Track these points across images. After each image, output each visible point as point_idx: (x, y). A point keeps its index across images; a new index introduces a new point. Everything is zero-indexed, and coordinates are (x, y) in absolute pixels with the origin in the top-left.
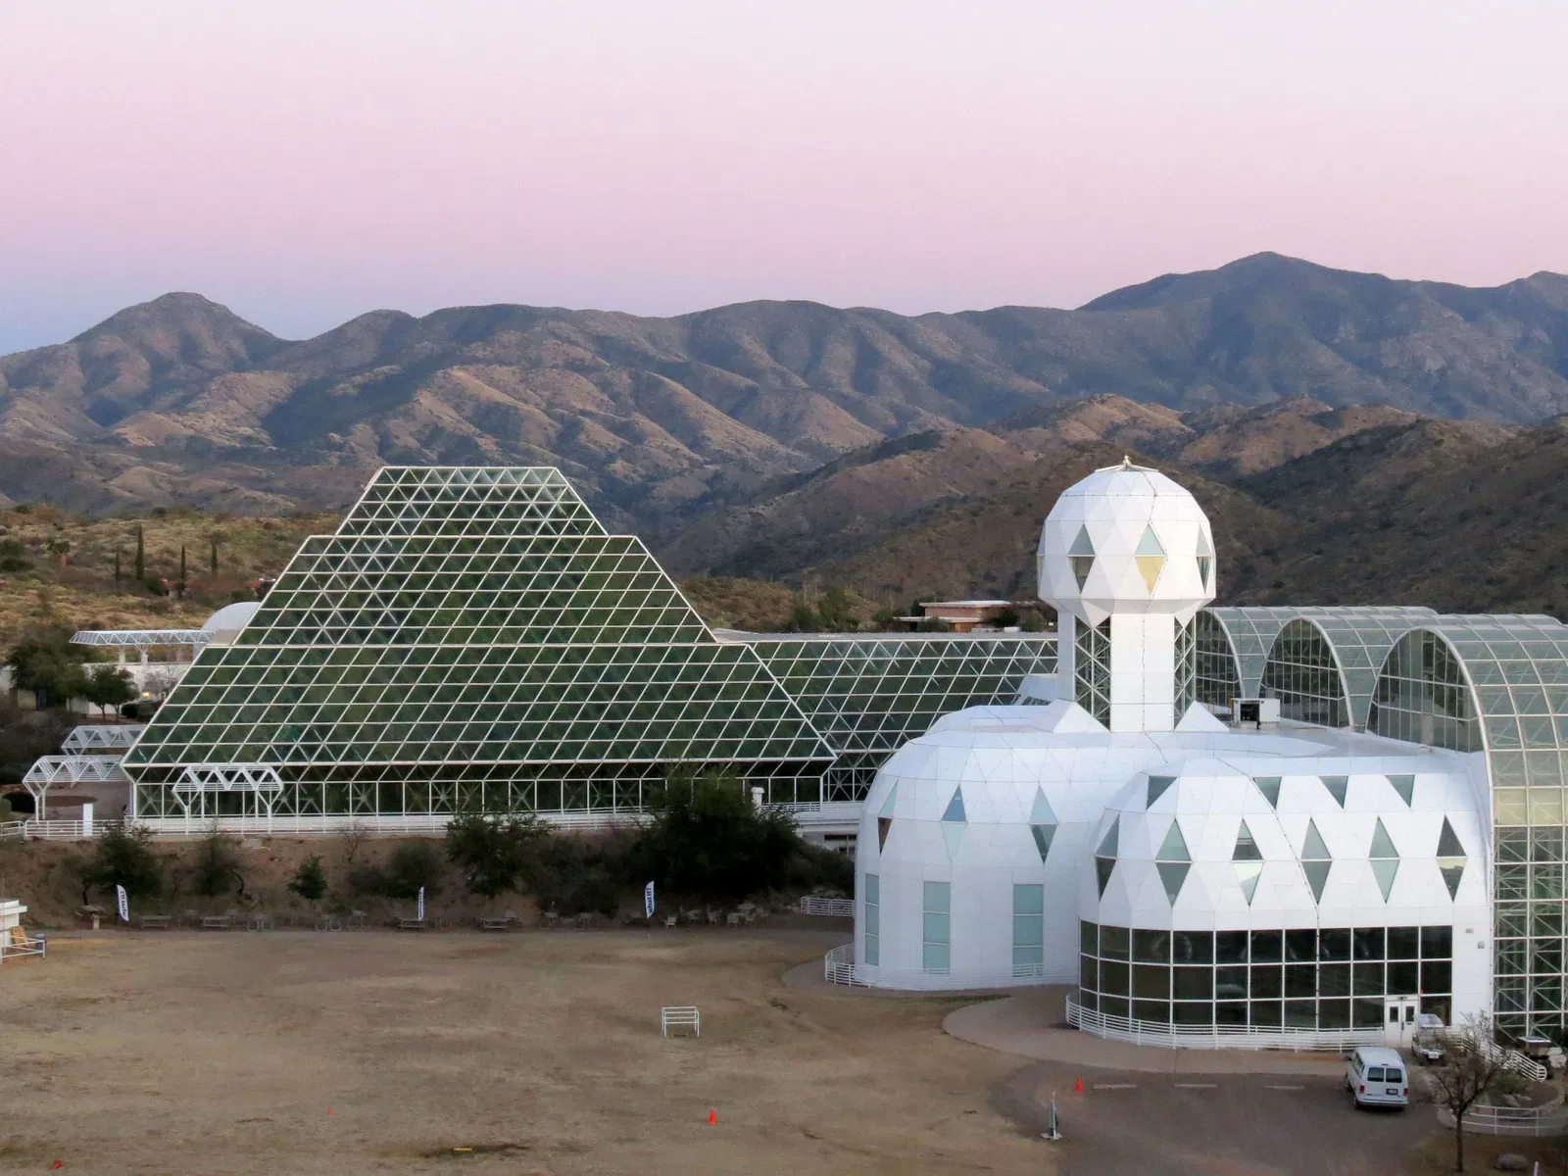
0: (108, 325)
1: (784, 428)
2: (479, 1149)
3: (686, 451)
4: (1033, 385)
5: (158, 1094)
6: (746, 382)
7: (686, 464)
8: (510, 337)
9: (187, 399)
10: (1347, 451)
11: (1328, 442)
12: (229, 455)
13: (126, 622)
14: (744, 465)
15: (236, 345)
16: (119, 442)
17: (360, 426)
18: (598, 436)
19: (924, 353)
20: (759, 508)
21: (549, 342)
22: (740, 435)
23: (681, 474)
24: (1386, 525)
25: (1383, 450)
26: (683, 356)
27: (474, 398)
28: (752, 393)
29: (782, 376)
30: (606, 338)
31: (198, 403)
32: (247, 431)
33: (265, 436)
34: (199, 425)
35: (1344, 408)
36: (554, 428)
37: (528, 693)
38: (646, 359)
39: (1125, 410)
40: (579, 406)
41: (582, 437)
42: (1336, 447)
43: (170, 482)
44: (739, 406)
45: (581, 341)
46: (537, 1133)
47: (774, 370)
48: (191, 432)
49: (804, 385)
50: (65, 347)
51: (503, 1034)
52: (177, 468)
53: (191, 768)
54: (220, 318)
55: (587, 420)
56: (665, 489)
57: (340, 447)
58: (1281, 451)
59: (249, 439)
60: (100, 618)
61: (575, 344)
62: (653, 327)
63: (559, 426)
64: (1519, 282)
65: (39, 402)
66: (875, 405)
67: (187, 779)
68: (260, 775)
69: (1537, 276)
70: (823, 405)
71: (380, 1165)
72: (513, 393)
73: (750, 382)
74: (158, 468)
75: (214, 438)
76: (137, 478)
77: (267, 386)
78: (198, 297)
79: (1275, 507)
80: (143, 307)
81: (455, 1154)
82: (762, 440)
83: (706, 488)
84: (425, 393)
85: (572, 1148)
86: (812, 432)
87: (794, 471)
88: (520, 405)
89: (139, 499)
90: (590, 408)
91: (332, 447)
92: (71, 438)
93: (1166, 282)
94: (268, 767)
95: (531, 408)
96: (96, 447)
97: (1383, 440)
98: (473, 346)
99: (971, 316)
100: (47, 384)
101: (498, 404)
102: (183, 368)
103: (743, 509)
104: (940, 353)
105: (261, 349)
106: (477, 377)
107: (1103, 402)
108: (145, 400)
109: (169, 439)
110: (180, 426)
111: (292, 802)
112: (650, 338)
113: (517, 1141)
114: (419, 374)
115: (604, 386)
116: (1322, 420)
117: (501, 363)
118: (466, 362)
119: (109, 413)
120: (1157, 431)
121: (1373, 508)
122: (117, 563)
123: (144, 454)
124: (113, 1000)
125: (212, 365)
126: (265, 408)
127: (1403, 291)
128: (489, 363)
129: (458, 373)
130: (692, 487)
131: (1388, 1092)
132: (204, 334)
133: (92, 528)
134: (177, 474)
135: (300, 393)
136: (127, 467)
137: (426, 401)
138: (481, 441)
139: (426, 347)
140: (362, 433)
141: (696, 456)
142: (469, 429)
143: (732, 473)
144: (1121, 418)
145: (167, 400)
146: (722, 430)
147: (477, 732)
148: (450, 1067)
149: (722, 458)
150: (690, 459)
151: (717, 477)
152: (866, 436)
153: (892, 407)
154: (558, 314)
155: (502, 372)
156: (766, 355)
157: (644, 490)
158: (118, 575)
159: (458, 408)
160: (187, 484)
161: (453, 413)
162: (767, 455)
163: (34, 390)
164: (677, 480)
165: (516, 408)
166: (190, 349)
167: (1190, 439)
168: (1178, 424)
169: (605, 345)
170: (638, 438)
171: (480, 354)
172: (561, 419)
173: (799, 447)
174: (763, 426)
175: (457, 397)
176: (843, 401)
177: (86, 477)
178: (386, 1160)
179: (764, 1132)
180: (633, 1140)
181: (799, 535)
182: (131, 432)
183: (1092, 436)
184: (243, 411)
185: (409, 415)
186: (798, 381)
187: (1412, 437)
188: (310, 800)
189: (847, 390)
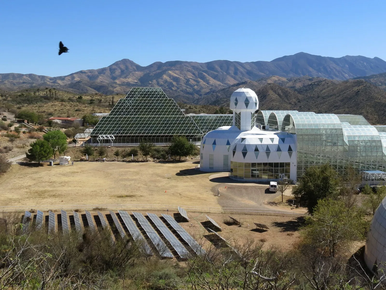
0: (114, 64)
1: (222, 81)
2: (127, 196)
3: (207, 85)
4: (263, 74)
5: (81, 187)
6: (216, 73)
7: (206, 87)
8: (178, 66)
9: (127, 76)
10: (313, 85)
11: (310, 83)
12: (133, 85)
13: (106, 112)
14: (216, 87)
15: (135, 67)
16: (116, 83)
17: (154, 80)
18: (192, 82)
19: (245, 68)
20: (218, 94)
21: (184, 67)
22: (215, 82)
23: (205, 88)
24: (318, 97)
25: (319, 85)
26: (206, 69)
27: (173, 76)
28: (217, 75)
29: (222, 72)
30: (194, 66)
31: (129, 77)
32: (136, 81)
33: (139, 82)
34: (128, 80)
35: (313, 78)
36: (185, 81)
37: (154, 124)
38: (200, 70)
39: (278, 78)
40: (189, 77)
41: (190, 82)
42: (311, 84)
43: (123, 89)
44: (215, 77)
45: (190, 67)
46: (137, 194)
47: (221, 71)
48: (127, 81)
49: (226, 74)
50: (107, 68)
51: (140, 178)
52: (125, 87)
53: (100, 136)
54: (132, 63)
55: (191, 80)
56: (203, 91)
57: (151, 84)
58: (303, 85)
59: (136, 83)
60: (102, 112)
61: (189, 67)
62: (201, 64)
63: (186, 80)
64: (343, 57)
65: (103, 76)
66: (237, 77)
67: (99, 137)
68: (111, 137)
69: (346, 56)
70: (229, 77)
71: (110, 198)
72: (179, 75)
73: (217, 73)
74: (122, 87)
75: (131, 82)
76: (118, 89)
77: (139, 74)
78: (128, 60)
79: (301, 94)
80: (120, 61)
81: (123, 197)
82: (219, 83)
83: (210, 91)
84: (165, 75)
85: (141, 196)
86: (227, 82)
87: (224, 88)
88: (180, 77)
89: (118, 92)
90: (191, 77)
91: (150, 84)
92: (108, 82)
93: (285, 57)
94: (113, 136)
95: (181, 77)
96: (112, 84)
97: (319, 83)
98: (172, 67)
99: (253, 63)
100: (104, 74)
101: (176, 77)
102: (126, 71)
103: (215, 94)
104: (248, 69)
105: (138, 68)
106: (173, 72)
107: (274, 77)
108: (120, 76)
109: (124, 82)
110: (125, 80)
111: (117, 141)
112: (201, 66)
113: (133, 195)
114: (164, 72)
115: (194, 74)
116: (310, 80)
117: (177, 70)
118: (171, 70)
119: (114, 78)
120: (283, 81)
121: (317, 94)
122: (109, 102)
123: (119, 85)
124: (81, 172)
125: (131, 71)
126: (139, 78)
127: (324, 58)
128: (175, 70)
129: (170, 72)
130: (208, 91)
131: (274, 189)
132: (129, 65)
133: (107, 97)
134: (124, 88)
135: (145, 75)
136: (117, 87)
137: (165, 77)
138: (174, 83)
139: (165, 68)
140: (155, 81)
141: (208, 85)
142: (171, 81)
143: (214, 88)
144: (277, 79)
145: (123, 76)
146: (212, 81)
147: (146, 130)
148: (128, 183)
149: (212, 86)
150: (207, 86)
151: (212, 89)
152: (236, 82)
153: (240, 77)
154: (186, 62)
155: (177, 72)
156: (220, 69)
157: (199, 91)
158: (109, 105)
159: (170, 77)
160: (126, 90)
161: (169, 78)
162: (220, 85)
163: (102, 75)
164: (205, 89)
165: (179, 78)
166: (127, 68)
167: (288, 82)
168: (286, 80)
169: (194, 67)
170: (198, 82)
171: (173, 69)
172: (186, 79)
173: (225, 84)
174: (219, 80)
175: (170, 76)
176: (232, 77)
177: (110, 89)
178: (112, 198)
179: (173, 194)
180: (152, 195)
181: (224, 98)
182: (117, 81)
183: (272, 82)
184: (136, 78)
185: (162, 79)
186: (225, 73)
187: (324, 83)
188: (120, 141)
189: (233, 75)
